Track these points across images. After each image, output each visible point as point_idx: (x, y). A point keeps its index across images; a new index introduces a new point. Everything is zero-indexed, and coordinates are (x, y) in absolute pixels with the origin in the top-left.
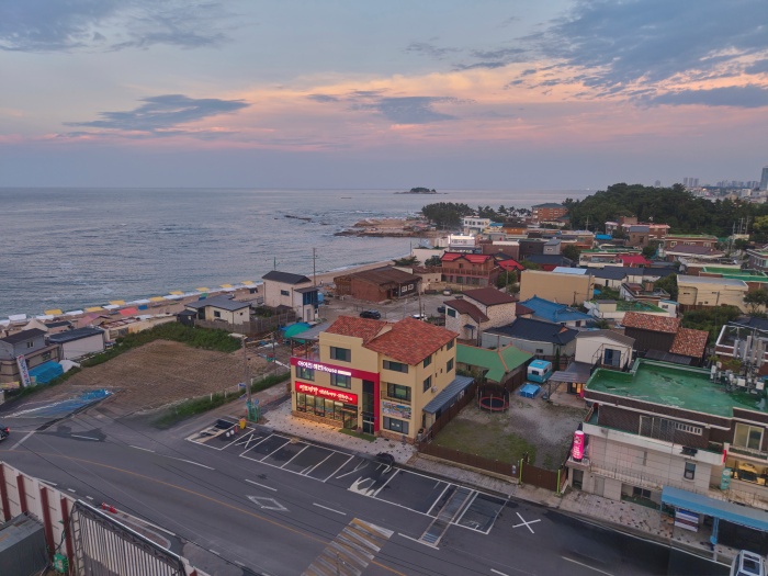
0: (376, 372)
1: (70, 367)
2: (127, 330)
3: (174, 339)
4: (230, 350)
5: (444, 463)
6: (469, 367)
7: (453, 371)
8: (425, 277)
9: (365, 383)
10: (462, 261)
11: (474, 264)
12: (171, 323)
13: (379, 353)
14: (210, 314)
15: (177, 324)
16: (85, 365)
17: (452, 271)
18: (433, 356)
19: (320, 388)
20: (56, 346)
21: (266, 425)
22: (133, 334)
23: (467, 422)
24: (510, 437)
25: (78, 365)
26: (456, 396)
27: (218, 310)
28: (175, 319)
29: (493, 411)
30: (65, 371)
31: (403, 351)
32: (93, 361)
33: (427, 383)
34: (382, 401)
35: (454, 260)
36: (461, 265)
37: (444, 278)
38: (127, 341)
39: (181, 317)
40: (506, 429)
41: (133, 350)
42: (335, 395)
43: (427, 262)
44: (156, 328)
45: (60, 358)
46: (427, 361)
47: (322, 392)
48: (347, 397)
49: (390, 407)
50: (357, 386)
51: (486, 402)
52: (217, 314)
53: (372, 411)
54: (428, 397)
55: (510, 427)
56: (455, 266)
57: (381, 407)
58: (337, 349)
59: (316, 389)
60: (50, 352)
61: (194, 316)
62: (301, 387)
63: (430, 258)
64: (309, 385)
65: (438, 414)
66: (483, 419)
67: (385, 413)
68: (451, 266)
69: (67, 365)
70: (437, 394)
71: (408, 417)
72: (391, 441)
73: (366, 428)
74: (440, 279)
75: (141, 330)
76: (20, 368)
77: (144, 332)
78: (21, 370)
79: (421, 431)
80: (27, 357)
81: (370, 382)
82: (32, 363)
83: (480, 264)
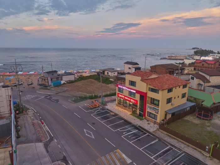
0: (145, 92)
1: (63, 83)
2: (82, 75)
3: (94, 79)
4: (108, 84)
5: (170, 136)
6: (195, 99)
7: (185, 99)
8: (186, 68)
9: (141, 96)
10: (204, 63)
11: (209, 64)
12: (95, 75)
13: (147, 84)
14: (106, 73)
15: (96, 75)
16: (68, 83)
17: (199, 67)
18: (174, 89)
19: (125, 96)
20: (61, 76)
21: (106, 107)
22: (84, 77)
23: (188, 121)
24: (210, 132)
25: (66, 83)
26: (185, 109)
27: (108, 72)
28: (96, 74)
29: (203, 119)
30: (62, 83)
31: (159, 85)
32: (70, 82)
33: (169, 101)
34: (148, 105)
35: (200, 62)
36: (203, 65)
37: (195, 69)
38: (82, 78)
39: (98, 73)
40: (208, 128)
41: (82, 81)
42: (130, 99)
43: (189, 64)
44: (91, 76)
45: (62, 80)
46: (170, 90)
47: (125, 98)
48: (134, 101)
49: (151, 108)
50: (138, 97)
51: (200, 114)
52: (108, 73)
53: (143, 108)
54: (169, 107)
55: (211, 128)
56: (201, 65)
57: (147, 107)
58: (131, 81)
59: (124, 97)
60: (59, 78)
61: (101, 73)
62: (119, 95)
63: (191, 63)
64: (122, 95)
65: (173, 114)
66: (196, 121)
67: (148, 110)
68: (199, 65)
69: (62, 82)
70: (175, 106)
71: (157, 113)
72: (149, 122)
73: (140, 115)
74: (193, 70)
75: (86, 75)
76: (49, 80)
77: (87, 76)
78: (49, 81)
79: (163, 120)
80: (52, 78)
81: (143, 96)
82: (53, 80)
83: (212, 64)
